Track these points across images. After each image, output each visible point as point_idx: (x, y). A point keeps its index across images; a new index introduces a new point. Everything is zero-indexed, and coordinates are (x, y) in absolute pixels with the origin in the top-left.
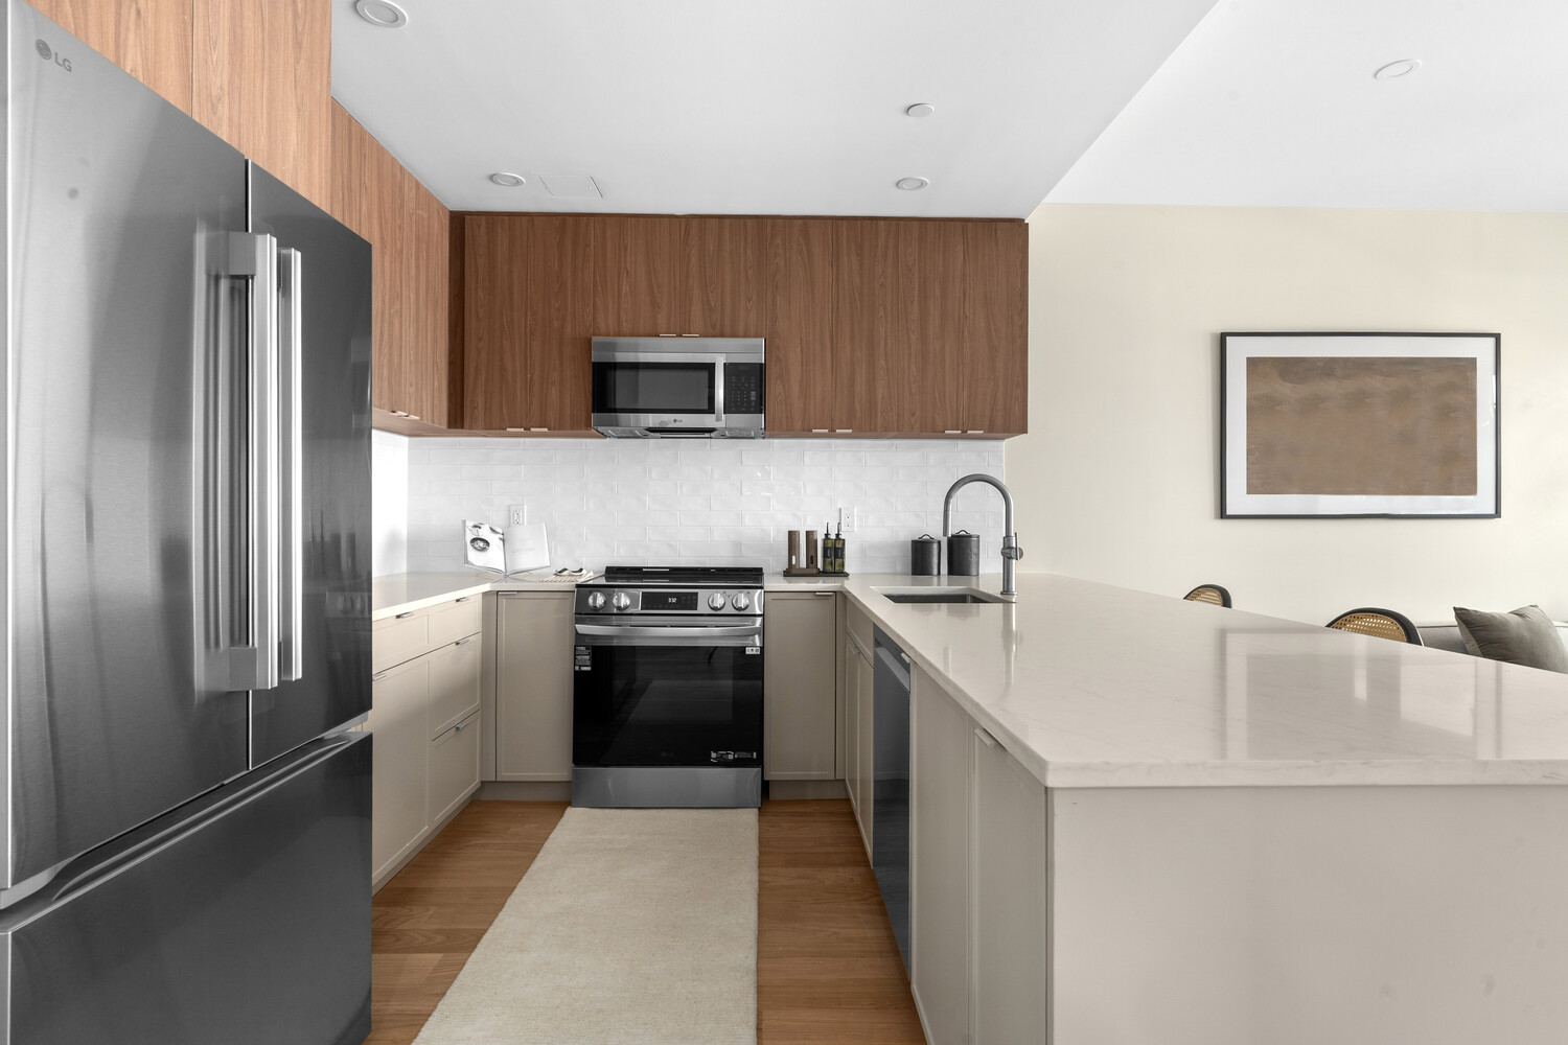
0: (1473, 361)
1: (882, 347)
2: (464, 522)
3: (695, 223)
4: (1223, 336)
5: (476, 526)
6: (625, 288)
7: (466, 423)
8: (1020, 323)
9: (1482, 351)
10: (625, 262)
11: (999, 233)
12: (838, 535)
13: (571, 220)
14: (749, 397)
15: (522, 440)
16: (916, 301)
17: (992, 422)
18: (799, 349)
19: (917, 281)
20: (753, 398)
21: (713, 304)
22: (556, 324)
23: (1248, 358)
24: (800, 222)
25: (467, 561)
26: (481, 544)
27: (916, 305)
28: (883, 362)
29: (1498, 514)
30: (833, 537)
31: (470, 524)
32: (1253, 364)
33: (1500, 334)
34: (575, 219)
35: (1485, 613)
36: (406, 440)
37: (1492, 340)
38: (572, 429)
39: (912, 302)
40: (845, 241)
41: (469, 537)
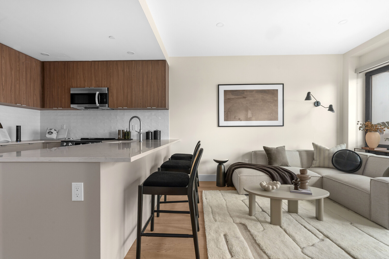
0: (277, 90)
1: (134, 89)
2: (48, 128)
3: (93, 62)
4: (219, 85)
5: (50, 129)
6: (78, 77)
7: (45, 107)
8: (164, 83)
9: (279, 88)
10: (78, 72)
11: (159, 63)
12: (129, 131)
13: (66, 62)
14: (104, 100)
15: (64, 111)
16: (141, 78)
17: (158, 105)
18: (116, 90)
19: (141, 74)
20: (105, 101)
21: (97, 80)
22: (64, 85)
23: (224, 90)
24: (116, 62)
25: (45, 137)
26: (51, 133)
27: (141, 79)
28: (134, 92)
29: (283, 125)
30: (128, 131)
31: (49, 129)
32: (225, 92)
33: (284, 84)
34: (68, 63)
35: (270, 148)
36: (40, 111)
37: (282, 85)
38: (67, 108)
39: (140, 79)
40: (125, 66)
41: (48, 131)
